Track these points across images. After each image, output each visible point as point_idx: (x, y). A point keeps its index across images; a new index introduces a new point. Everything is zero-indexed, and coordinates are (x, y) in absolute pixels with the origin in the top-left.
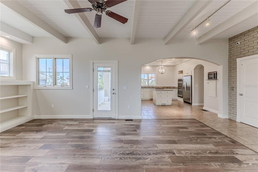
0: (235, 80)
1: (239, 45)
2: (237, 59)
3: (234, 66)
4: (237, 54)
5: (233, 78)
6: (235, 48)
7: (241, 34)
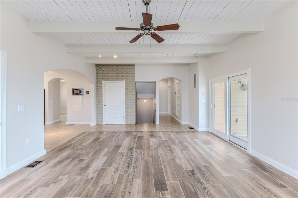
0: (101, 96)
1: (104, 72)
2: (103, 81)
3: (100, 86)
4: (102, 78)
5: (99, 94)
6: (101, 73)
7: (105, 64)
